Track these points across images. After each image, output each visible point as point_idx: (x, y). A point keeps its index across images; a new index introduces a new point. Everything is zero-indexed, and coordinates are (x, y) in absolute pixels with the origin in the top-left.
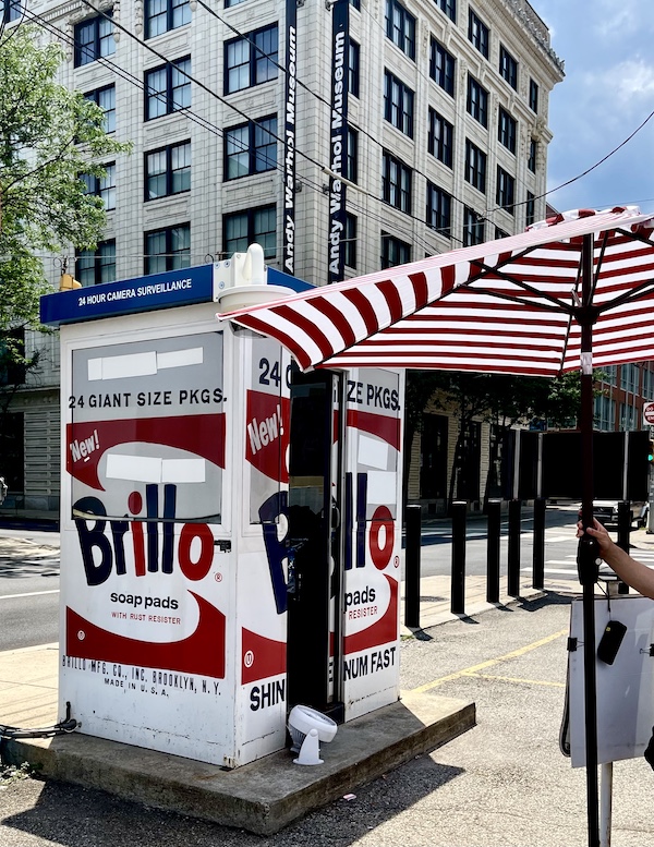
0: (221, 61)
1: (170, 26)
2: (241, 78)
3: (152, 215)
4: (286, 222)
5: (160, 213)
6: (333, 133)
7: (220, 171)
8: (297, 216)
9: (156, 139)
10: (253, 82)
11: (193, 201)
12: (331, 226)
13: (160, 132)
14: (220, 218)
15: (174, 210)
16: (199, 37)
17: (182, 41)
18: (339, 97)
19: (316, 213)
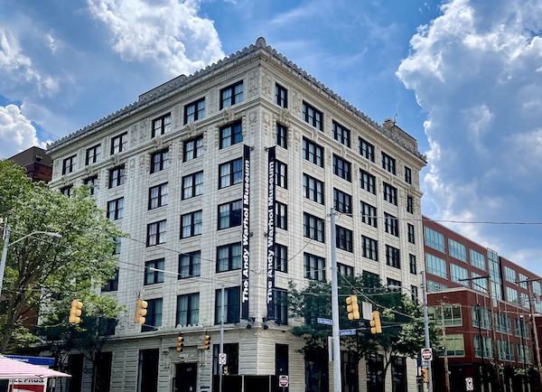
0: (217, 174)
1: (195, 156)
2: (226, 182)
3: (183, 246)
4: (244, 252)
5: (187, 245)
6: (269, 208)
7: (216, 225)
8: (250, 249)
9: (186, 209)
10: (232, 184)
11: (202, 239)
12: (268, 253)
13: (189, 206)
14: (215, 248)
15: (194, 244)
16: (207, 162)
17: (200, 164)
18: (271, 191)
19: (260, 247)
